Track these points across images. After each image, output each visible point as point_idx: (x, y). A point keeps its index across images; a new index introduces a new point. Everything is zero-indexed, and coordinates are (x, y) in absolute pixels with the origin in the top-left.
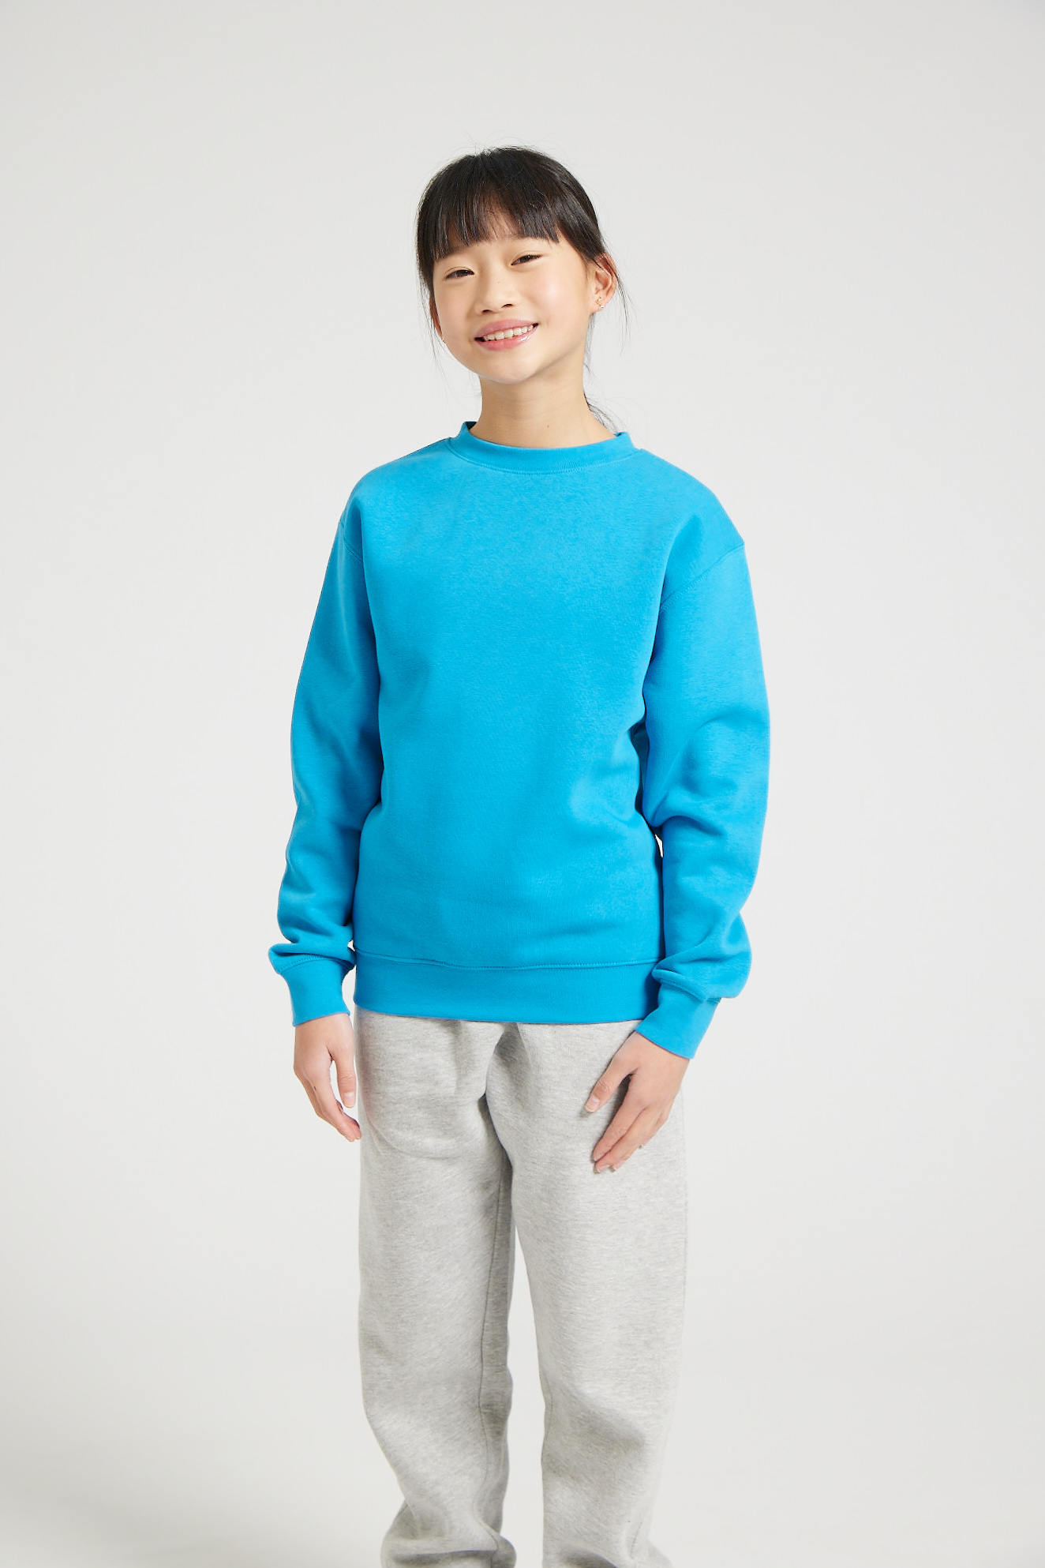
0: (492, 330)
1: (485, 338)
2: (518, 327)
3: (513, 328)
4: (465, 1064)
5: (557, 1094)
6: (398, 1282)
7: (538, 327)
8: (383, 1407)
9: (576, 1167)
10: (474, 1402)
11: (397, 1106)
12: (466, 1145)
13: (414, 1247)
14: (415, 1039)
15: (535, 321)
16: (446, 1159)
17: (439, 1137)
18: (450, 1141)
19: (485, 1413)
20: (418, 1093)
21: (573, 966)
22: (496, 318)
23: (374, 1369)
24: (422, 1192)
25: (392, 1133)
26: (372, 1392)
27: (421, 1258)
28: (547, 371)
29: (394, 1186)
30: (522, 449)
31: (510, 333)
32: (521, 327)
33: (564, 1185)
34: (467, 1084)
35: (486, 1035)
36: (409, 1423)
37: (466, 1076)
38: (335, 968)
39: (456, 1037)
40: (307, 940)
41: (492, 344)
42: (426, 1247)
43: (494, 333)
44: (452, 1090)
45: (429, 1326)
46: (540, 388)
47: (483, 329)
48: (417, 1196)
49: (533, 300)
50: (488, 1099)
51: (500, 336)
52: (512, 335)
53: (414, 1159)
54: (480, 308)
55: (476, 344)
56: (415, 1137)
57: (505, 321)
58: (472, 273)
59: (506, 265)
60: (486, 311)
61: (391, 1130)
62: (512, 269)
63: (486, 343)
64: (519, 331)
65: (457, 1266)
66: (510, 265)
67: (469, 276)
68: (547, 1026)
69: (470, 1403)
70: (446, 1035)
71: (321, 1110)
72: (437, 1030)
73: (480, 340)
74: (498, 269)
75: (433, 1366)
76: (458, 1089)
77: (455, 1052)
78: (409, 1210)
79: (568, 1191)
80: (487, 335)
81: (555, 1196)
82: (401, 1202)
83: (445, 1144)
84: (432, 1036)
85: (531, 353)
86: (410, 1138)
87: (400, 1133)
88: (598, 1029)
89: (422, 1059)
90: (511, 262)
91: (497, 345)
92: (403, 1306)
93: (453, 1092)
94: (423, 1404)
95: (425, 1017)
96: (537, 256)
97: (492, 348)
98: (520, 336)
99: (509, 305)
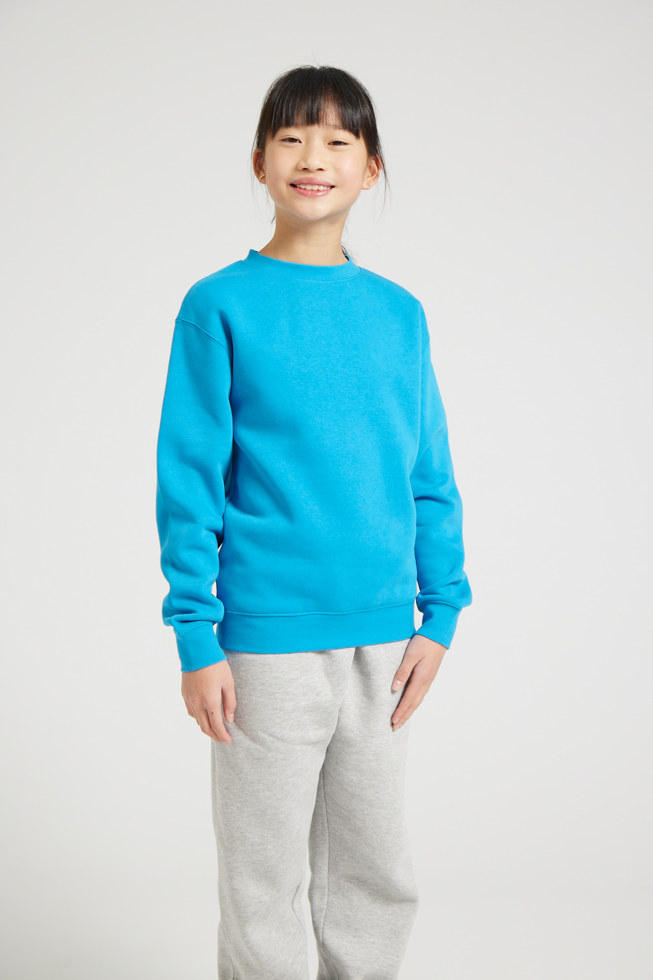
0: (306, 182)
1: (298, 186)
2: (321, 185)
3: (319, 185)
7: (333, 188)
15: (333, 184)
22: (311, 176)
29: (285, 770)
31: (316, 188)
32: (324, 186)
35: (343, 657)
40: (201, 611)
41: (302, 191)
43: (305, 184)
46: (323, 228)
47: (299, 180)
49: (337, 170)
51: (309, 187)
55: (291, 188)
57: (317, 179)
58: (300, 142)
59: (324, 142)
60: (305, 169)
62: (328, 147)
63: (298, 189)
64: (322, 188)
66: (327, 144)
67: (297, 144)
70: (320, 661)
72: (315, 658)
73: (293, 185)
74: (319, 145)
77: (325, 671)
80: (300, 184)
90: (328, 142)
91: (305, 192)
96: (345, 144)
97: (301, 194)
98: (323, 191)
99: (321, 170)
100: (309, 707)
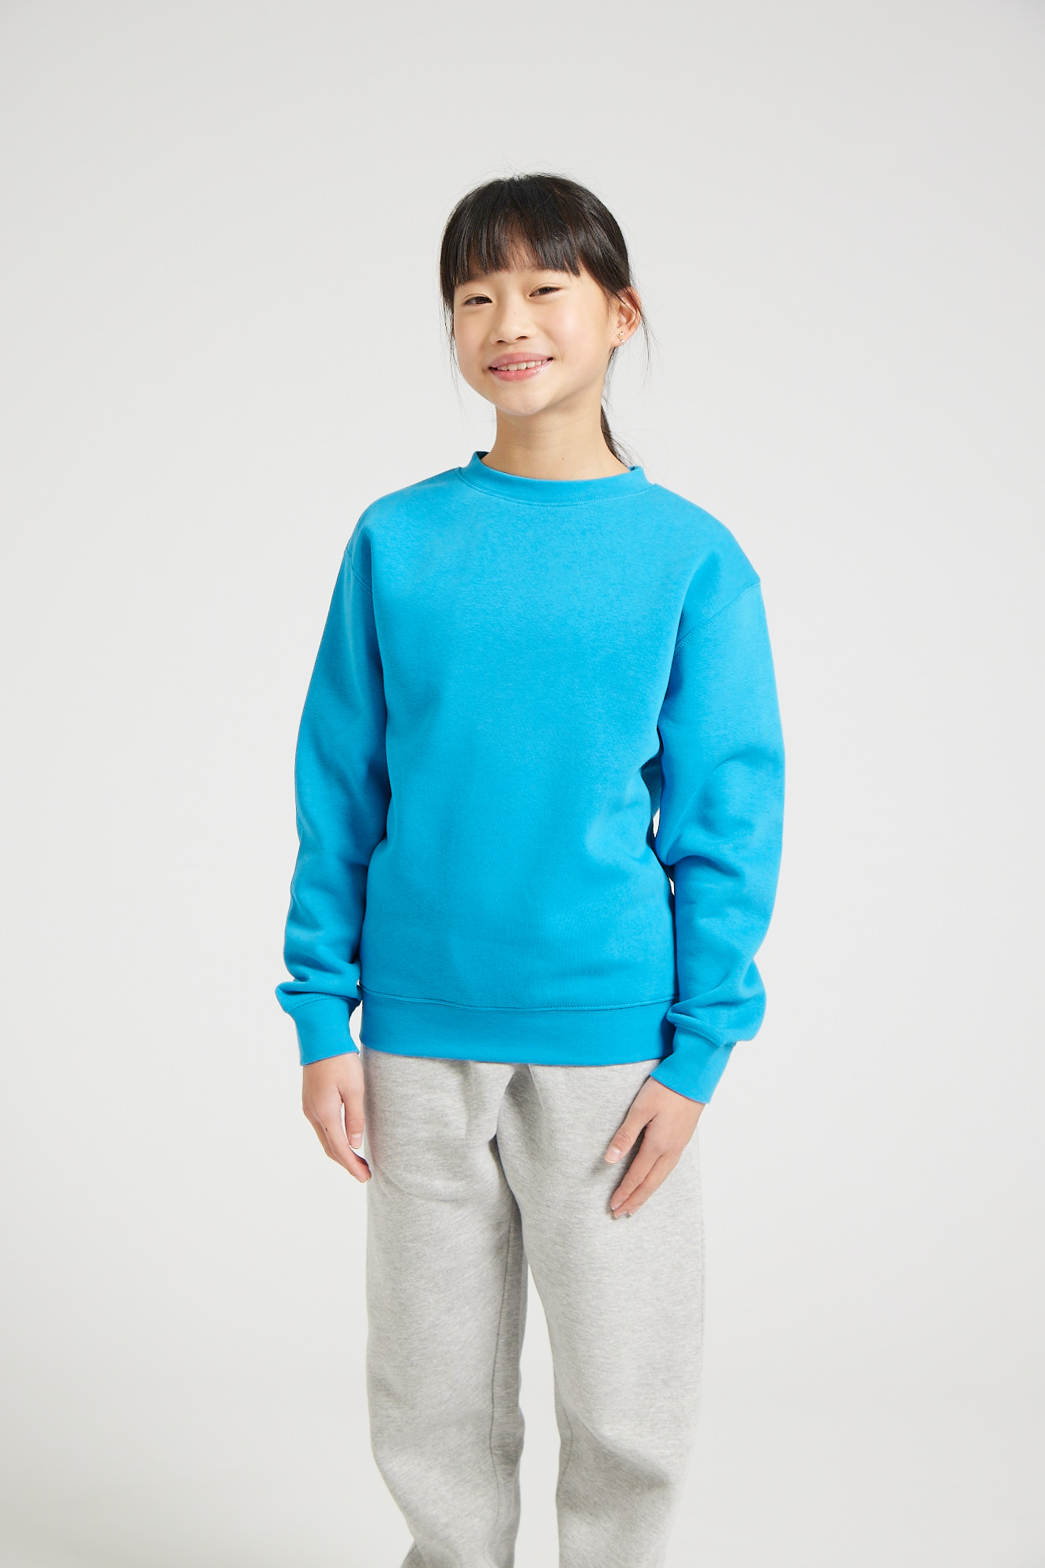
0: (505, 361)
1: (499, 368)
2: (532, 360)
3: (527, 361)
4: (476, 1106)
5: (571, 1136)
6: (407, 1325)
7: (553, 362)
8: (392, 1449)
9: (591, 1210)
10: (484, 1443)
11: (405, 1147)
12: (476, 1187)
13: (424, 1290)
14: (423, 1079)
15: (549, 355)
16: (457, 1201)
17: (448, 1179)
18: (460, 1183)
19: (496, 1454)
20: (426, 1135)
21: (586, 1008)
22: (510, 350)
23: (383, 1412)
24: (431, 1234)
25: (401, 1175)
26: (380, 1436)
27: (431, 1300)
28: (561, 404)
29: (402, 1229)
30: (537, 480)
31: (523, 366)
32: (535, 361)
33: (580, 1228)
34: (477, 1126)
35: (496, 1077)
36: (419, 1465)
37: (476, 1117)
38: (343, 1006)
39: (465, 1078)
40: (316, 979)
41: (503, 373)
42: (436, 1290)
43: (507, 365)
44: (463, 1132)
45: (439, 1369)
46: (554, 421)
47: (498, 360)
48: (426, 1239)
49: (549, 334)
50: (498, 1142)
51: (513, 368)
52: (525, 368)
53: (423, 1202)
54: (494, 339)
55: (489, 373)
56: (424, 1179)
57: (519, 354)
58: (491, 302)
59: (524, 296)
60: (500, 342)
61: (399, 1172)
62: (530, 300)
63: (500, 373)
64: (532, 364)
65: (467, 1308)
66: (528, 296)
67: (487, 304)
68: (559, 1068)
69: (481, 1444)
70: (455, 1075)
71: (332, 1151)
72: (445, 1070)
73: (493, 369)
74: (516, 301)
75: (443, 1408)
76: (469, 1131)
77: (464, 1093)
78: (418, 1253)
79: (584, 1235)
80: (500, 366)
81: (570, 1239)
82: (409, 1244)
83: (455, 1187)
84: (439, 1077)
85: (543, 386)
86: (419, 1180)
87: (408, 1175)
88: (612, 1071)
89: (429, 1100)
90: (530, 293)
91: (508, 374)
92: (413, 1348)
93: (463, 1134)
94: (433, 1446)
95: (432, 1057)
96: (557, 289)
97: (505, 379)
98: (534, 368)
99: (524, 338)
100: (433, 1141)
